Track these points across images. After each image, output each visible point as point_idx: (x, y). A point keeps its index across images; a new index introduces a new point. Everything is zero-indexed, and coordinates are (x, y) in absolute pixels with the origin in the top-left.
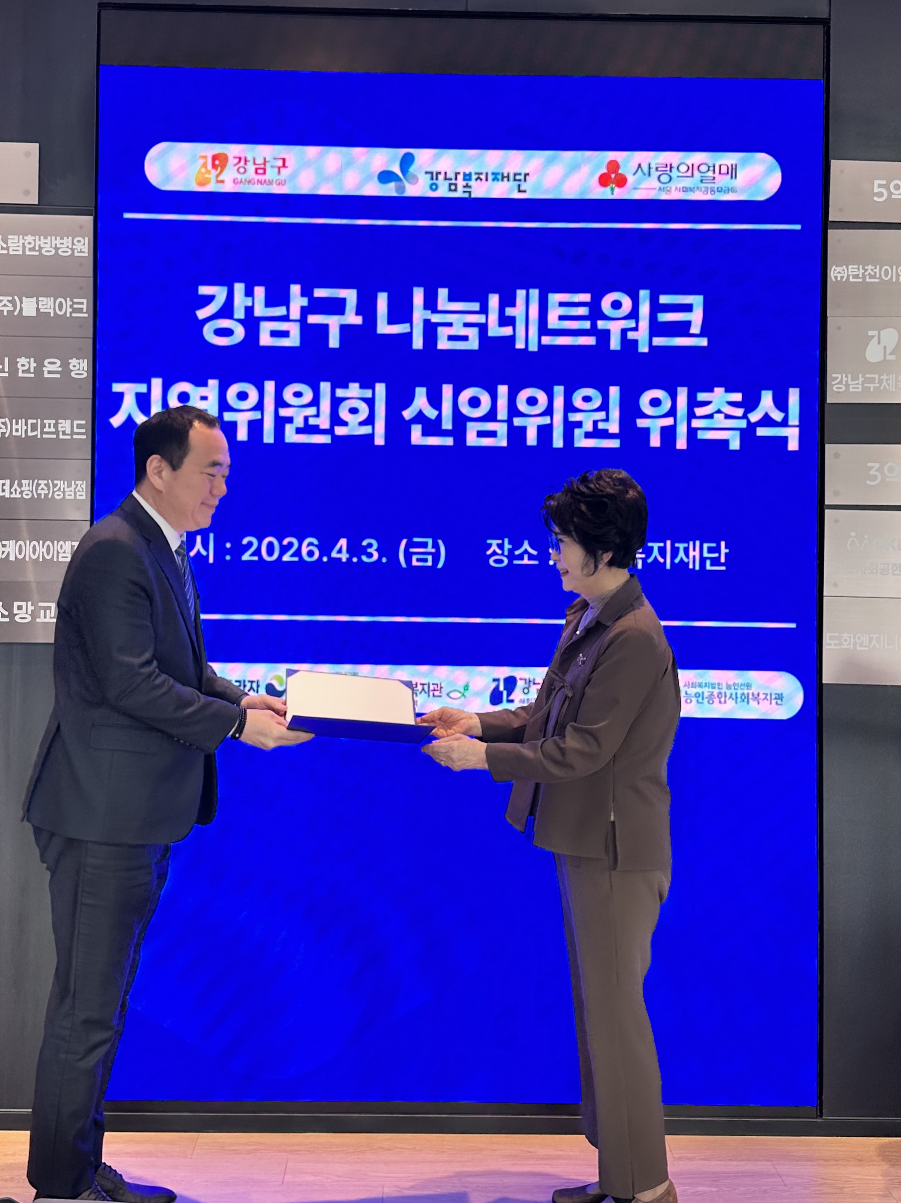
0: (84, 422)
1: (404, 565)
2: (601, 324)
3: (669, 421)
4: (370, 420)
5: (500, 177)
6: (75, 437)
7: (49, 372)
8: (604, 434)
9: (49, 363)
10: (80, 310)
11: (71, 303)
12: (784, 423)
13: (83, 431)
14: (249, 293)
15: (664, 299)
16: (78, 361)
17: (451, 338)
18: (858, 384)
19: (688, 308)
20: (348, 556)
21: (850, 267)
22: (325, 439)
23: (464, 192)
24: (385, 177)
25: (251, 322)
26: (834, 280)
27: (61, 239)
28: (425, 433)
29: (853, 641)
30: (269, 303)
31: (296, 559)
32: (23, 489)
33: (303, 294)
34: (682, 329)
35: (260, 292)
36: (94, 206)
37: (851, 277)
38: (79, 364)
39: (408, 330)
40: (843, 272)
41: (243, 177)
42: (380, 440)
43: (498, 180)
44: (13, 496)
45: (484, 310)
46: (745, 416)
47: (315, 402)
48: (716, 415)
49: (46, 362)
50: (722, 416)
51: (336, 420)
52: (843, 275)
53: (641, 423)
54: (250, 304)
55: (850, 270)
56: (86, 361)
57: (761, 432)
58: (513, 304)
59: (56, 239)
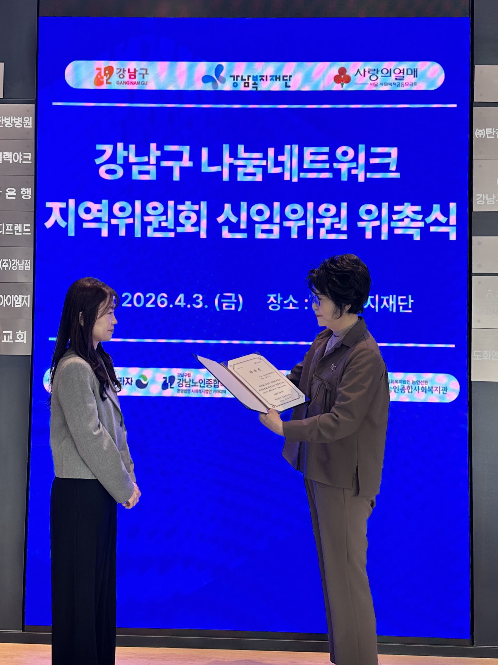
0: (29, 225)
1: (218, 310)
2: (336, 165)
3: (377, 223)
4: (197, 224)
5: (274, 78)
6: (24, 234)
7: (9, 196)
8: (338, 231)
9: (9, 190)
10: (27, 160)
11: (22, 155)
12: (447, 224)
13: (29, 230)
14: (126, 148)
15: (374, 150)
16: (26, 189)
17: (246, 174)
18: (492, 200)
19: (388, 155)
20: (185, 304)
21: (487, 129)
22: (172, 235)
23: (253, 87)
24: (206, 79)
25: (127, 166)
26: (477, 137)
27: (16, 118)
28: (230, 231)
29: (490, 355)
30: (137, 155)
31: (153, 306)
33: (157, 149)
34: (385, 168)
35: (132, 147)
36: (35, 98)
37: (488, 135)
38: (26, 191)
39: (220, 170)
40: (483, 132)
41: (123, 80)
42: (203, 235)
43: (273, 80)
45: (265, 157)
46: (423, 220)
47: (165, 213)
48: (405, 219)
49: (7, 190)
50: (409, 220)
51: (177, 223)
52: (482, 134)
53: (360, 224)
54: (126, 155)
55: (487, 131)
56: (30, 189)
57: (433, 229)
58: (283, 154)
59: (13, 118)
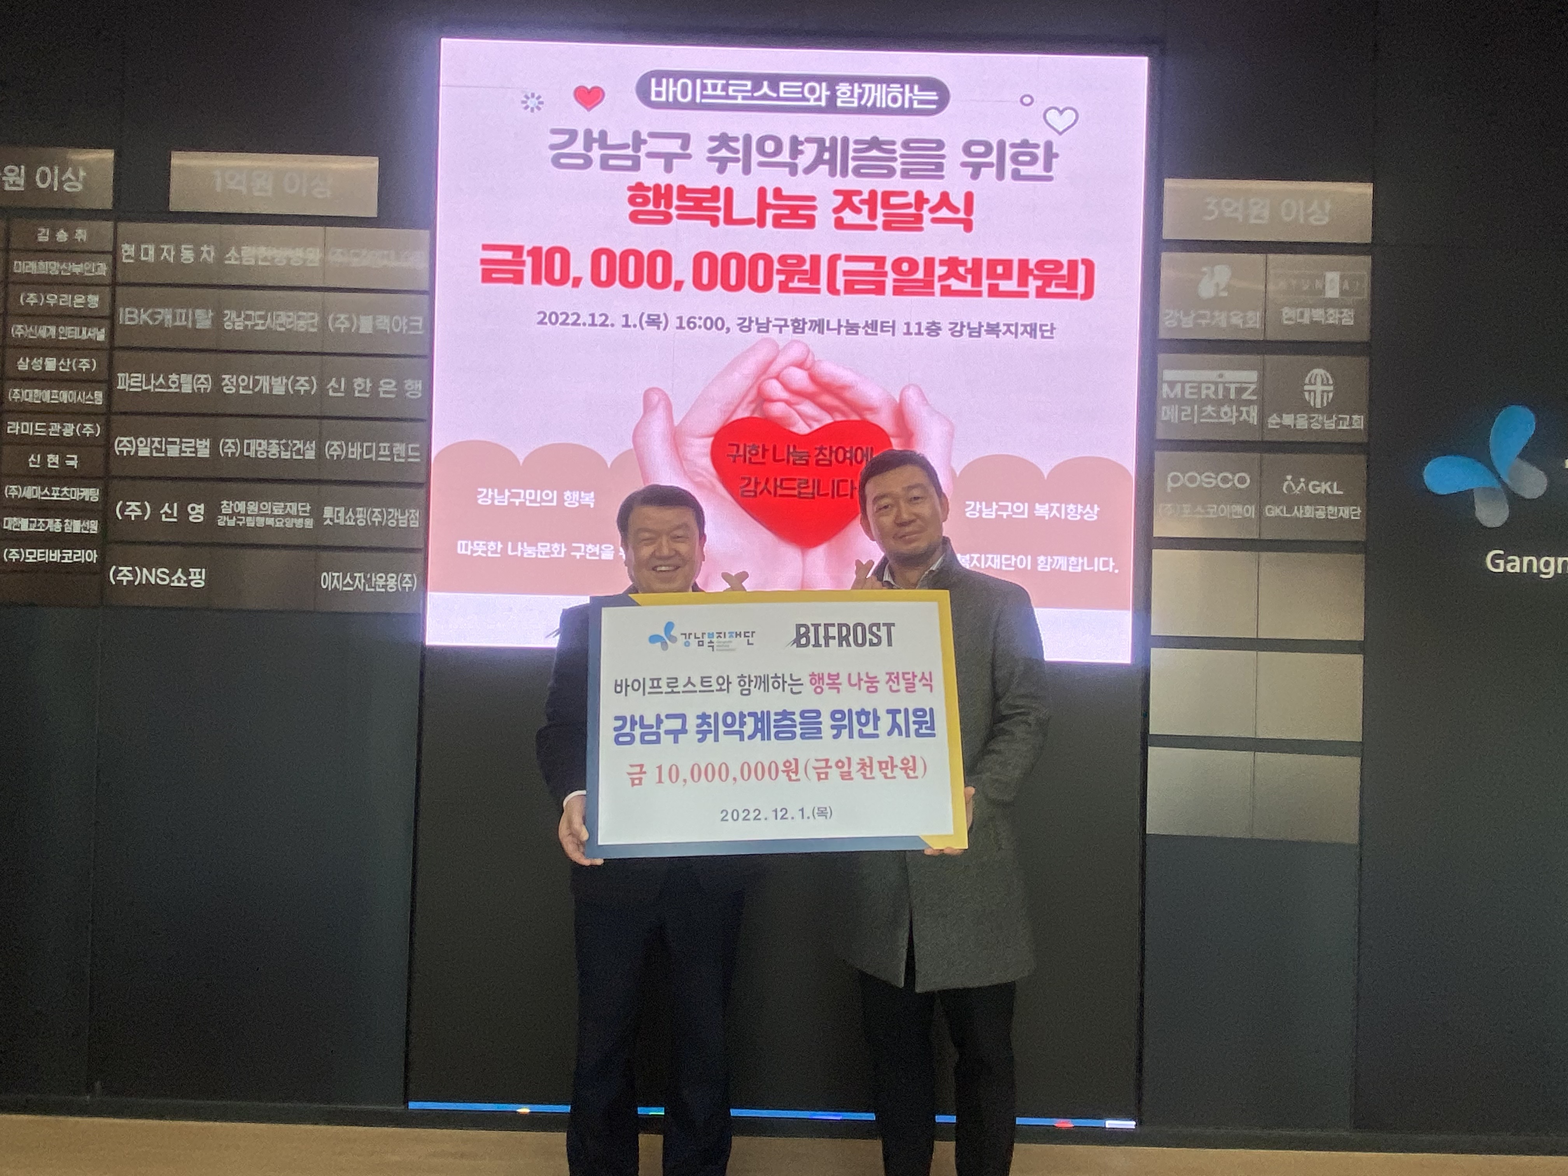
7: (385, 392)
9: (385, 383)
32: (358, 516)
44: (348, 523)
49: (382, 382)
